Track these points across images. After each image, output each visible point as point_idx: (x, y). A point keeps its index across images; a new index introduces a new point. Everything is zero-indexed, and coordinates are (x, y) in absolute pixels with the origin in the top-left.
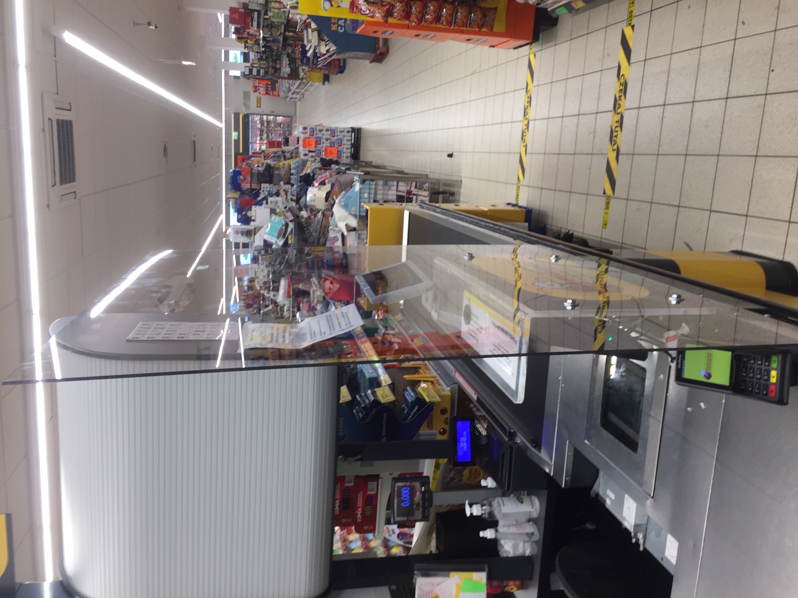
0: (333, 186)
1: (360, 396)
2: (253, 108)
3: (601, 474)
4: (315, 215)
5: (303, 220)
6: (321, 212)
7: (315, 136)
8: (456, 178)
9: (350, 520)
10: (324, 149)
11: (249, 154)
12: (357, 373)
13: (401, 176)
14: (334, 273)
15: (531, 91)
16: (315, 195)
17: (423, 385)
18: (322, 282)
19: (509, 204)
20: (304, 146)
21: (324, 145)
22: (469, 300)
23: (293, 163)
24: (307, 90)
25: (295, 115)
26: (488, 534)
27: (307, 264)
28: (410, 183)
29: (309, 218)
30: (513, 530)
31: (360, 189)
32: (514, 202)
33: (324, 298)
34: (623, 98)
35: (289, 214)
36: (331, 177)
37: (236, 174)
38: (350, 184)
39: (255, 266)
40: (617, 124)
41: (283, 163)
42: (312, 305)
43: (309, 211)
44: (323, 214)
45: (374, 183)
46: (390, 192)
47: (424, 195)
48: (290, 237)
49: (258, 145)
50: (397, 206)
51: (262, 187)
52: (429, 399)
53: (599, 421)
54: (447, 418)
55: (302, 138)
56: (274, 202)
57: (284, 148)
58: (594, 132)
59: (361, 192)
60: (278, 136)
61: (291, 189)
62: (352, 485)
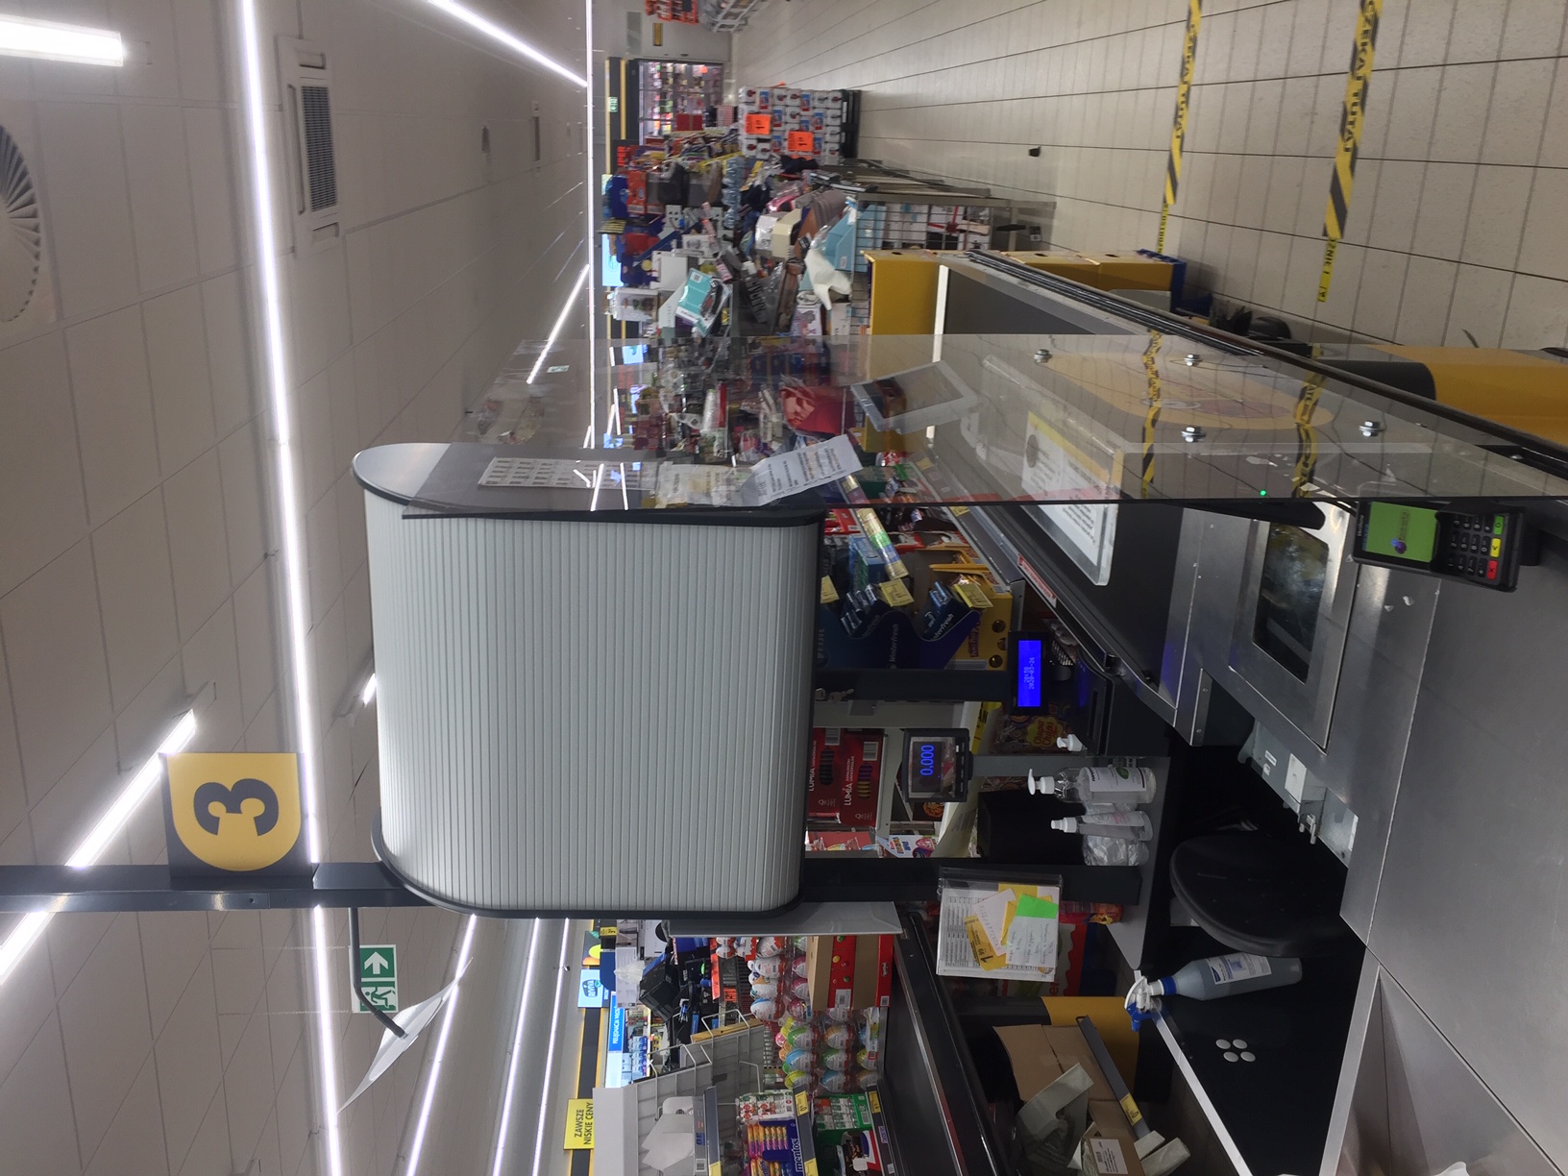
0: (805, 212)
1: (853, 596)
2: (647, 47)
3: (1257, 725)
4: (771, 270)
5: (748, 279)
6: (781, 263)
7: (770, 108)
8: (1044, 198)
9: (832, 803)
10: (786, 135)
11: (638, 143)
12: (848, 558)
13: (937, 191)
14: (805, 382)
15: (1196, 27)
16: (771, 230)
17: (964, 581)
18: (780, 400)
19: (1142, 252)
20: (749, 130)
21: (788, 127)
22: (1036, 428)
23: (726, 163)
24: (753, 10)
25: (730, 60)
26: (1066, 825)
27: (752, 365)
28: (954, 208)
29: (759, 274)
30: (1108, 821)
31: (858, 221)
32: (1154, 249)
33: (785, 427)
34: (1368, 48)
35: (722, 268)
36: (802, 194)
37: (617, 185)
38: (839, 211)
39: (652, 366)
40: (1355, 100)
41: (709, 163)
42: (763, 441)
43: (758, 262)
44: (787, 267)
45: (884, 208)
46: (916, 227)
47: (980, 233)
48: (725, 312)
49: (656, 124)
50: (926, 256)
51: (668, 211)
52: (973, 602)
53: (1251, 634)
54: (1004, 639)
55: (745, 114)
56: (693, 244)
57: (709, 131)
58: (1313, 114)
59: (859, 226)
60: (695, 103)
61: (723, 216)
62: (838, 744)
